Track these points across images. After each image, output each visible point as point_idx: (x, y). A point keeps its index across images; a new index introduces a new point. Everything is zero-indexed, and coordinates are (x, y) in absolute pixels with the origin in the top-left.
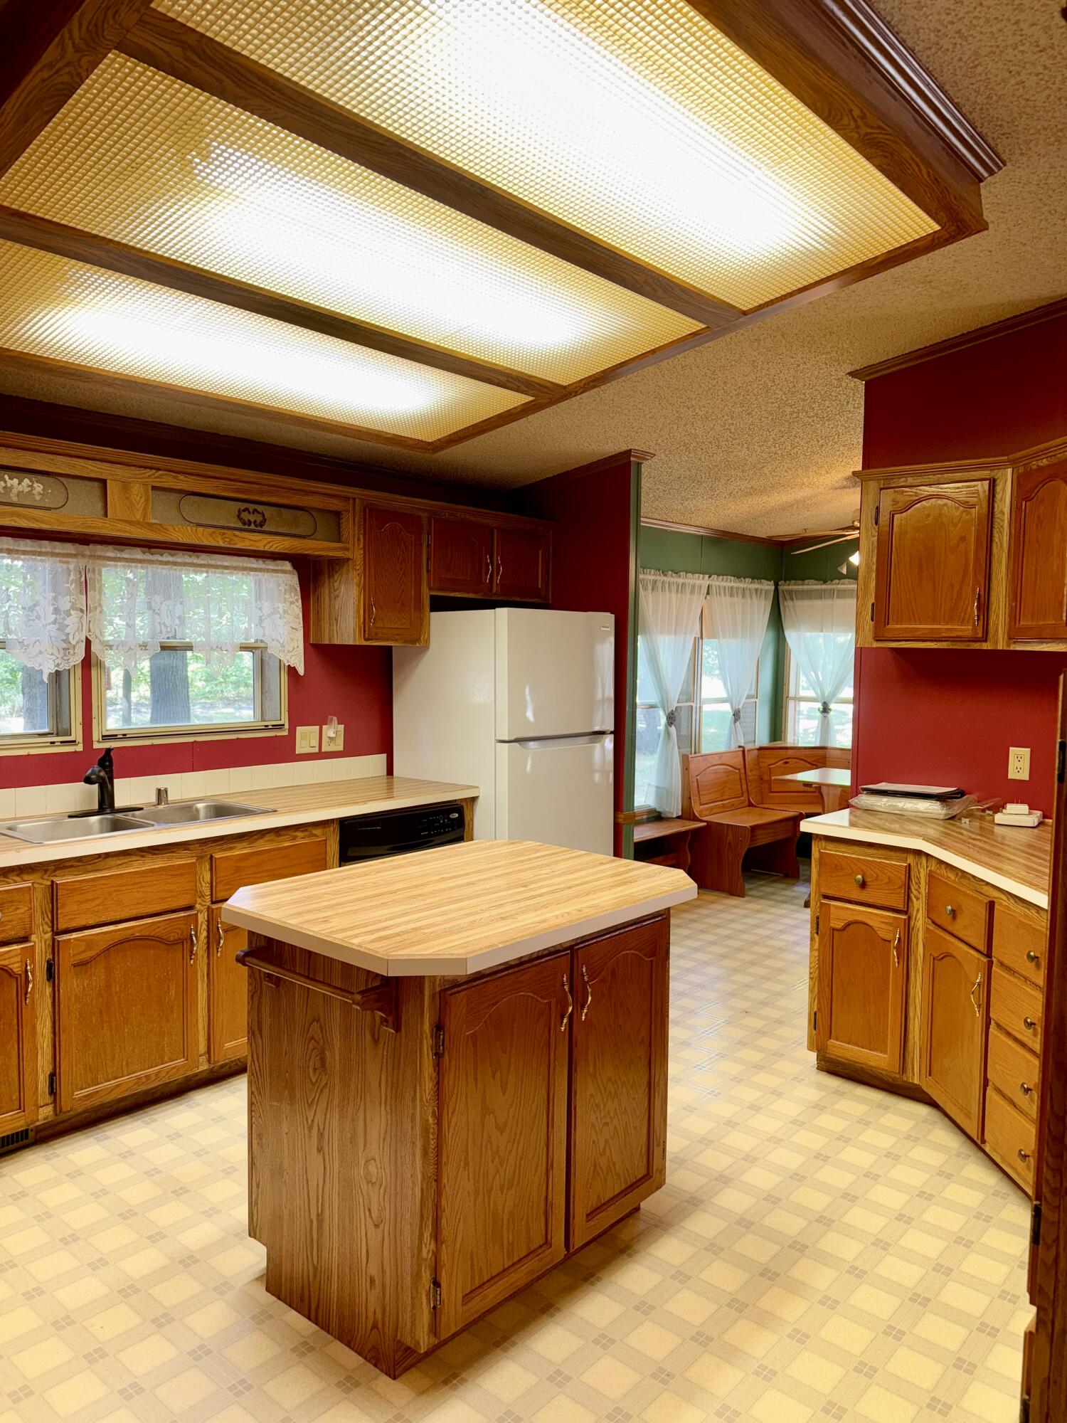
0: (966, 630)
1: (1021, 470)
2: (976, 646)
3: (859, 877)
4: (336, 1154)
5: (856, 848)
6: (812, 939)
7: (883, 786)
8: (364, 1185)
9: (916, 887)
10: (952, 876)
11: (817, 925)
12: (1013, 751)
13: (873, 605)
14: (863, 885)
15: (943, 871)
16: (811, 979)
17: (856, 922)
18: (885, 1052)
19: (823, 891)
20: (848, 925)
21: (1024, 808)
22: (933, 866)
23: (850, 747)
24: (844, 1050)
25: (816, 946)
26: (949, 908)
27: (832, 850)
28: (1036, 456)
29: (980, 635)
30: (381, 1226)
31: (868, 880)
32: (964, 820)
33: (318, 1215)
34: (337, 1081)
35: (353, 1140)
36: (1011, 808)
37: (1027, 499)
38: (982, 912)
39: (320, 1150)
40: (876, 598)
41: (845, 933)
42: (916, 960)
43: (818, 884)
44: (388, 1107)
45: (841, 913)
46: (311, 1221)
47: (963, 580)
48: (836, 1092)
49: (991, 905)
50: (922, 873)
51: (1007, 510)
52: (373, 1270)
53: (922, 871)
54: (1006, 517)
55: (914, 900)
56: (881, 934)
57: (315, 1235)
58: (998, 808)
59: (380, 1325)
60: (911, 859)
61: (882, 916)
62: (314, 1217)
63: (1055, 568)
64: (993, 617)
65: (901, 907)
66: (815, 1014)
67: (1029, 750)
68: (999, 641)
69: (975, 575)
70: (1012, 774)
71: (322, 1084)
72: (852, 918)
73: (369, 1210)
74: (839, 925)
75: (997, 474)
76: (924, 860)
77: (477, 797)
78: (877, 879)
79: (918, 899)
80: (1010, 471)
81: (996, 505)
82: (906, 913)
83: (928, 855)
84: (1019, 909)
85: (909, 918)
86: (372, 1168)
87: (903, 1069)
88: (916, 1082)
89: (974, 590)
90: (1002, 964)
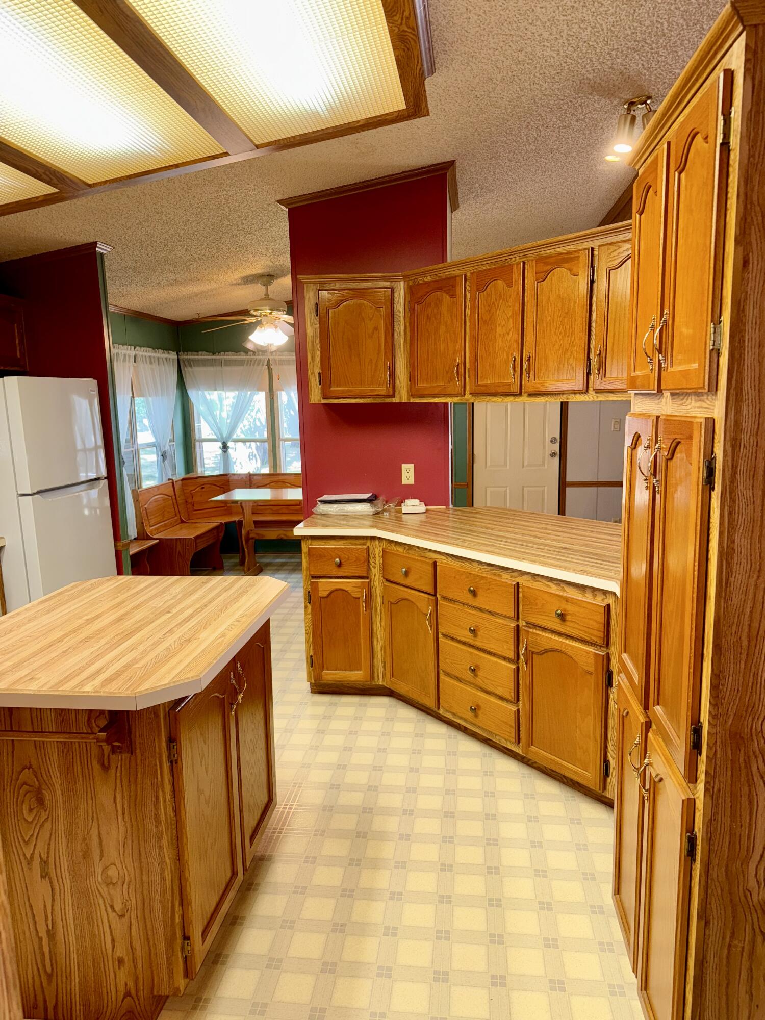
0: (382, 390)
1: (411, 283)
2: (388, 401)
3: (337, 560)
4: (66, 875)
5: (333, 541)
6: (306, 607)
7: (325, 497)
8: (104, 890)
9: (373, 560)
10: (401, 549)
11: (309, 597)
12: (404, 466)
13: (319, 373)
14: (340, 565)
15: (393, 547)
16: (307, 634)
17: (337, 590)
18: (360, 670)
19: (312, 573)
20: (331, 593)
21: (416, 502)
22: (385, 545)
23: (300, 472)
24: (331, 675)
25: (309, 610)
26: (404, 570)
27: (315, 545)
28: (423, 274)
29: (391, 393)
30: (127, 915)
31: (342, 561)
32: (385, 513)
33: (48, 931)
34: (61, 812)
35: (86, 855)
36: (409, 502)
37: (418, 303)
38: (430, 569)
39: (45, 875)
40: (322, 369)
41: (329, 599)
42: (376, 606)
43: (308, 569)
44: (127, 819)
45: (325, 586)
46: (40, 939)
47: (378, 357)
48: (331, 704)
49: (435, 562)
50: (377, 550)
51: (402, 310)
52: (120, 952)
53: (376, 549)
54: (402, 315)
55: (372, 569)
56: (354, 594)
57: (46, 949)
58: (400, 504)
59: (133, 992)
60: (369, 543)
61: (355, 583)
62: (43, 933)
63: (442, 349)
64: (397, 381)
65: (365, 575)
66: (311, 656)
67: (413, 465)
68: (402, 396)
69: (386, 353)
70: (404, 481)
71: (42, 820)
72: (333, 588)
73: (112, 907)
74: (325, 594)
75: (395, 285)
76: (377, 542)
77: (3, 547)
78: (348, 559)
79: (374, 568)
80: (402, 283)
81: (395, 306)
82: (367, 578)
83: (380, 539)
84: (456, 564)
85: (370, 581)
86: (112, 872)
87: (372, 677)
88: (381, 683)
89: (385, 364)
90: (445, 598)
